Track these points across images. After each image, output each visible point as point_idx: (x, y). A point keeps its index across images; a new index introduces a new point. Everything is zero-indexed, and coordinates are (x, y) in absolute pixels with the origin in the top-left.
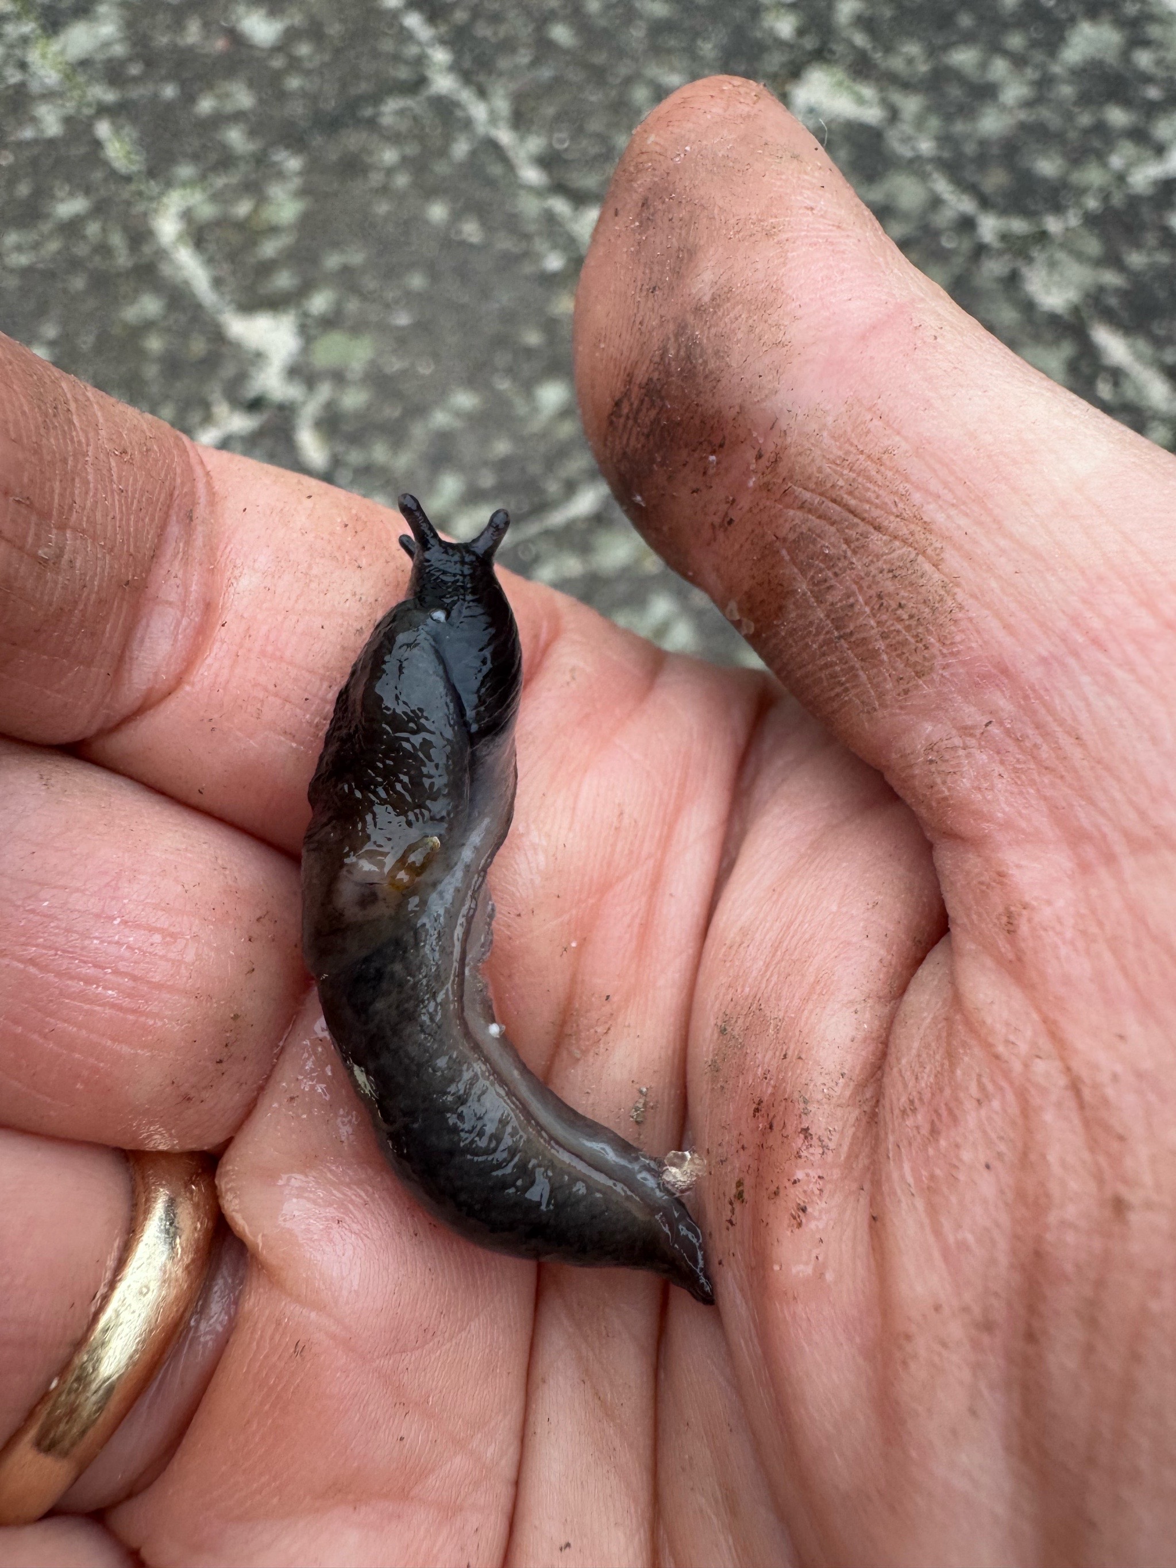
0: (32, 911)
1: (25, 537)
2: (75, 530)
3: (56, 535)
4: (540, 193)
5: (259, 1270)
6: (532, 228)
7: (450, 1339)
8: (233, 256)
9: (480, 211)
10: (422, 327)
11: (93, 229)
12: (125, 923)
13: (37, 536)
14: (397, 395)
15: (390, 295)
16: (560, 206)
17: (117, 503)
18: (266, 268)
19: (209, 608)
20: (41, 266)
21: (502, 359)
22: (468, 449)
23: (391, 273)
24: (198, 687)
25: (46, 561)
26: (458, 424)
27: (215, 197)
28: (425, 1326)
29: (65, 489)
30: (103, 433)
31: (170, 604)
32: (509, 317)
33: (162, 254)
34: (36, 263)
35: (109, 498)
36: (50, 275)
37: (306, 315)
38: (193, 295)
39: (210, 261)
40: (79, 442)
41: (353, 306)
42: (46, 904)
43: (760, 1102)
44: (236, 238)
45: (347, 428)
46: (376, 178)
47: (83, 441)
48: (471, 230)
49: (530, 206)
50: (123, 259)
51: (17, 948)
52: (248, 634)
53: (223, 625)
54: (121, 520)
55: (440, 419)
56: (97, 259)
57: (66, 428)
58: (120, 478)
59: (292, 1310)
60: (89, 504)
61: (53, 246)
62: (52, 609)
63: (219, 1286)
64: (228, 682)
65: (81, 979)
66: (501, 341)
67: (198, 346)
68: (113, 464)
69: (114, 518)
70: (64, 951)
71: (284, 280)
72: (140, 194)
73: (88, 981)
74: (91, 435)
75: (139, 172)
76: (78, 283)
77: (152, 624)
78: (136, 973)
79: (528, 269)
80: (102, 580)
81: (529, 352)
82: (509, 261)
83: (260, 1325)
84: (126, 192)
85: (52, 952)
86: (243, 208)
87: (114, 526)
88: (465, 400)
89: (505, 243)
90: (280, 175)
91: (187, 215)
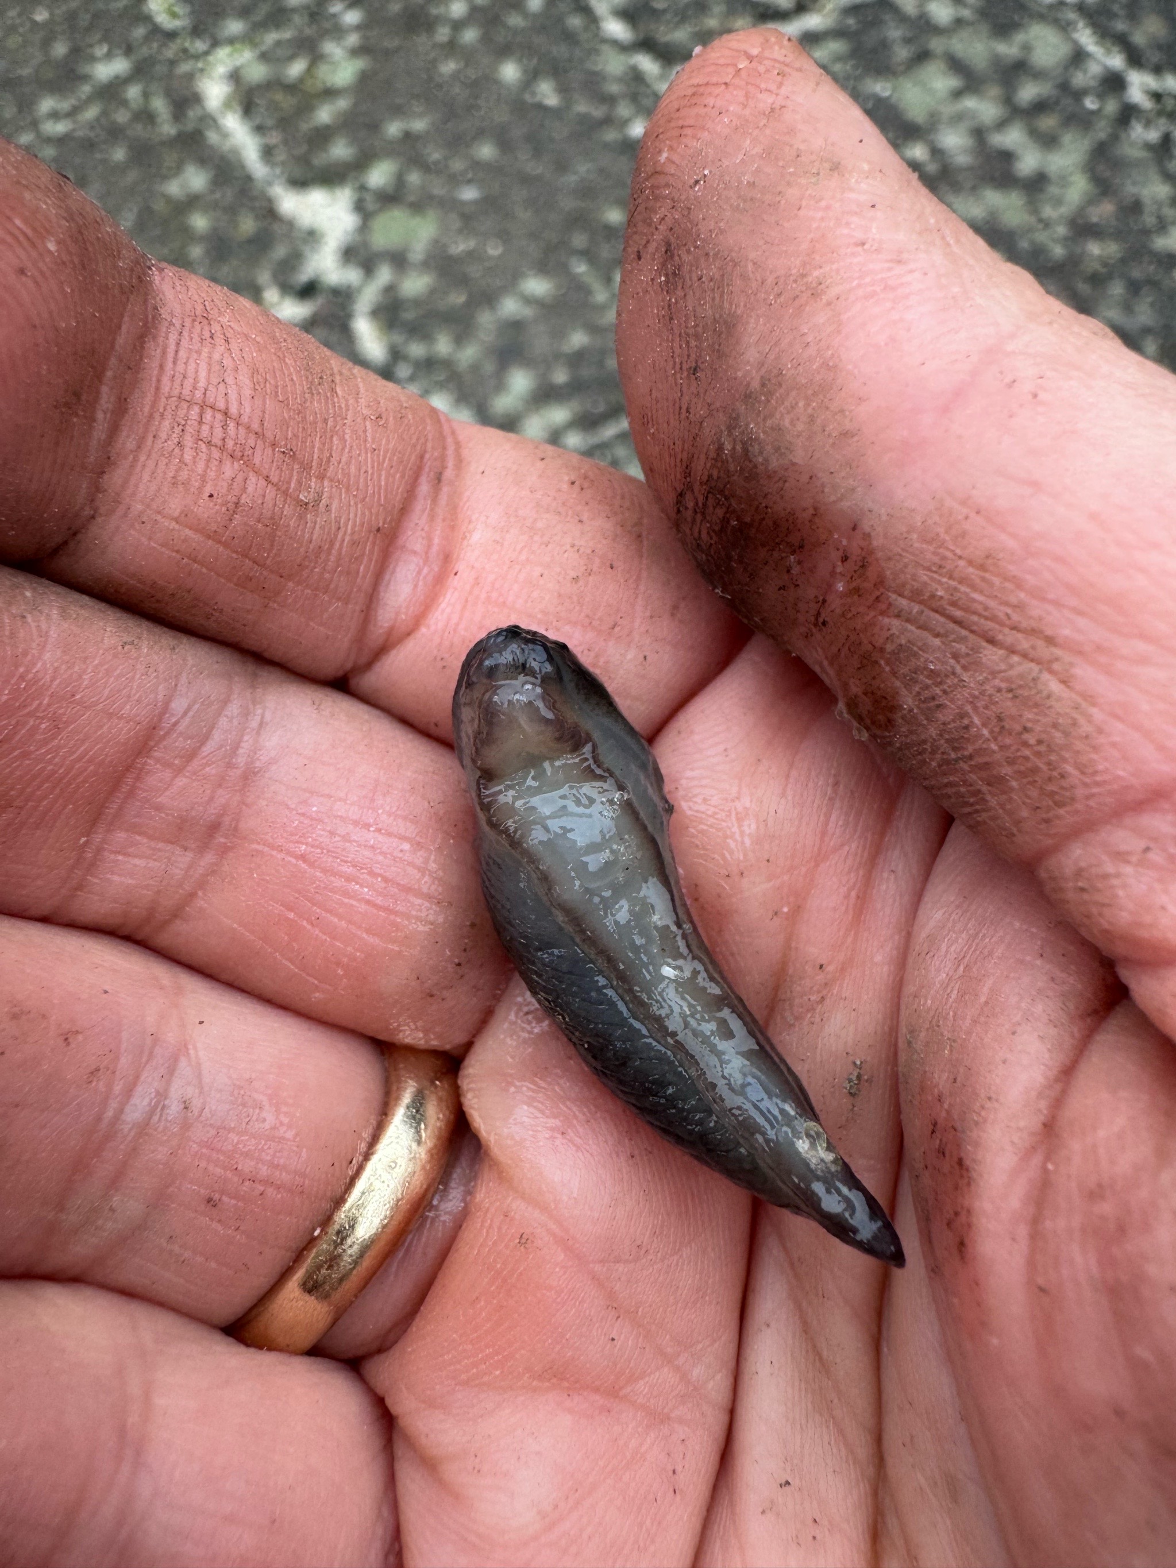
0: (303, 815)
1: (289, 483)
2: (331, 480)
3: (316, 483)
4: (624, 48)
5: (490, 1166)
6: (614, 88)
7: (662, 1260)
8: (285, 123)
9: (556, 71)
10: (489, 203)
11: (133, 92)
12: (379, 830)
13: (299, 483)
14: (463, 281)
15: (457, 165)
16: (647, 64)
17: (369, 460)
18: (322, 136)
19: (447, 558)
20: (80, 133)
21: (579, 240)
22: (540, 343)
23: (457, 143)
24: (433, 628)
25: (306, 504)
26: (527, 312)
27: (264, 57)
28: (638, 1243)
29: (324, 444)
30: (362, 401)
31: (415, 553)
32: (587, 191)
33: (209, 120)
34: (74, 130)
35: (363, 455)
36: (89, 145)
37: (363, 188)
38: (243, 167)
39: (259, 129)
40: (340, 407)
41: (414, 178)
42: (314, 809)
43: (935, 1124)
44: (287, 102)
45: (409, 315)
46: (443, 34)
47: (343, 406)
48: (547, 93)
49: (614, 64)
50: (168, 129)
51: (292, 845)
52: (477, 582)
53: (456, 574)
54: (373, 474)
55: (510, 307)
56: (139, 127)
57: (329, 395)
58: (373, 439)
59: (519, 1207)
60: (344, 459)
61: (91, 113)
62: (311, 547)
63: (457, 1174)
64: (457, 624)
65: (341, 876)
66: (578, 220)
67: (247, 225)
68: (369, 427)
69: (366, 472)
70: (328, 851)
71: (340, 150)
72: (185, 51)
73: (349, 879)
74: (351, 401)
75: (184, 28)
76: (119, 154)
77: (398, 570)
78: (387, 874)
79: (611, 135)
80: (354, 525)
81: (610, 231)
82: (589, 127)
83: (489, 1216)
84: (171, 51)
85: (319, 851)
86: (296, 69)
87: (366, 480)
88: (537, 286)
89: (582, 107)
90: (337, 31)
91: (235, 76)
